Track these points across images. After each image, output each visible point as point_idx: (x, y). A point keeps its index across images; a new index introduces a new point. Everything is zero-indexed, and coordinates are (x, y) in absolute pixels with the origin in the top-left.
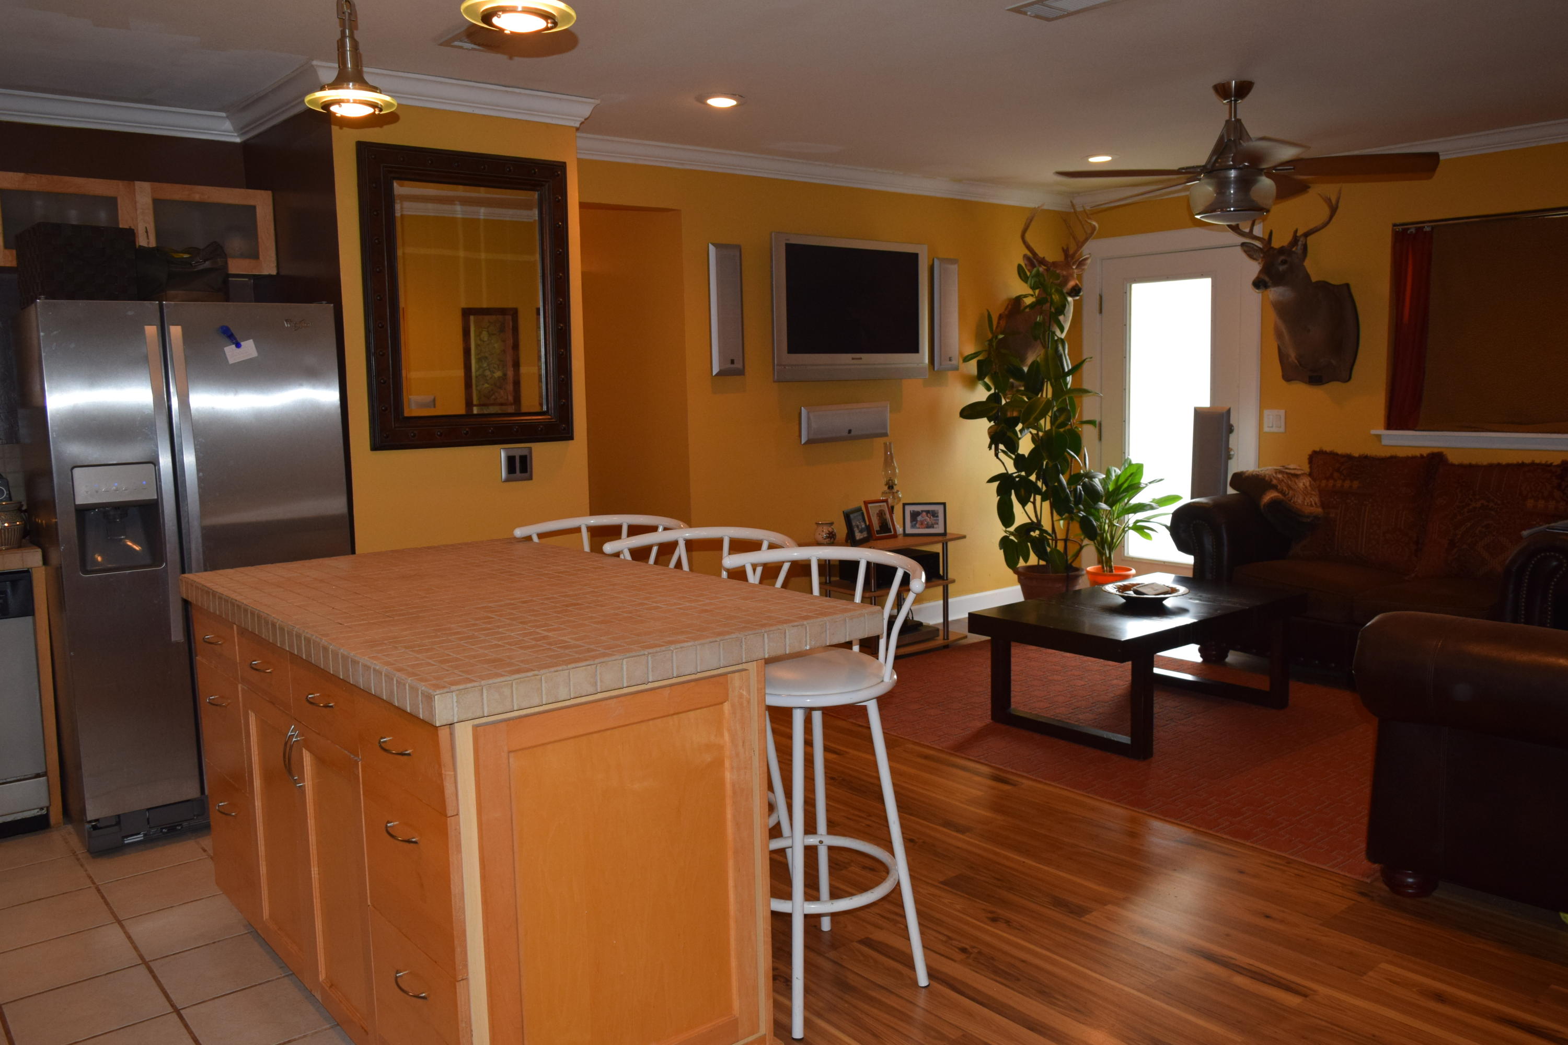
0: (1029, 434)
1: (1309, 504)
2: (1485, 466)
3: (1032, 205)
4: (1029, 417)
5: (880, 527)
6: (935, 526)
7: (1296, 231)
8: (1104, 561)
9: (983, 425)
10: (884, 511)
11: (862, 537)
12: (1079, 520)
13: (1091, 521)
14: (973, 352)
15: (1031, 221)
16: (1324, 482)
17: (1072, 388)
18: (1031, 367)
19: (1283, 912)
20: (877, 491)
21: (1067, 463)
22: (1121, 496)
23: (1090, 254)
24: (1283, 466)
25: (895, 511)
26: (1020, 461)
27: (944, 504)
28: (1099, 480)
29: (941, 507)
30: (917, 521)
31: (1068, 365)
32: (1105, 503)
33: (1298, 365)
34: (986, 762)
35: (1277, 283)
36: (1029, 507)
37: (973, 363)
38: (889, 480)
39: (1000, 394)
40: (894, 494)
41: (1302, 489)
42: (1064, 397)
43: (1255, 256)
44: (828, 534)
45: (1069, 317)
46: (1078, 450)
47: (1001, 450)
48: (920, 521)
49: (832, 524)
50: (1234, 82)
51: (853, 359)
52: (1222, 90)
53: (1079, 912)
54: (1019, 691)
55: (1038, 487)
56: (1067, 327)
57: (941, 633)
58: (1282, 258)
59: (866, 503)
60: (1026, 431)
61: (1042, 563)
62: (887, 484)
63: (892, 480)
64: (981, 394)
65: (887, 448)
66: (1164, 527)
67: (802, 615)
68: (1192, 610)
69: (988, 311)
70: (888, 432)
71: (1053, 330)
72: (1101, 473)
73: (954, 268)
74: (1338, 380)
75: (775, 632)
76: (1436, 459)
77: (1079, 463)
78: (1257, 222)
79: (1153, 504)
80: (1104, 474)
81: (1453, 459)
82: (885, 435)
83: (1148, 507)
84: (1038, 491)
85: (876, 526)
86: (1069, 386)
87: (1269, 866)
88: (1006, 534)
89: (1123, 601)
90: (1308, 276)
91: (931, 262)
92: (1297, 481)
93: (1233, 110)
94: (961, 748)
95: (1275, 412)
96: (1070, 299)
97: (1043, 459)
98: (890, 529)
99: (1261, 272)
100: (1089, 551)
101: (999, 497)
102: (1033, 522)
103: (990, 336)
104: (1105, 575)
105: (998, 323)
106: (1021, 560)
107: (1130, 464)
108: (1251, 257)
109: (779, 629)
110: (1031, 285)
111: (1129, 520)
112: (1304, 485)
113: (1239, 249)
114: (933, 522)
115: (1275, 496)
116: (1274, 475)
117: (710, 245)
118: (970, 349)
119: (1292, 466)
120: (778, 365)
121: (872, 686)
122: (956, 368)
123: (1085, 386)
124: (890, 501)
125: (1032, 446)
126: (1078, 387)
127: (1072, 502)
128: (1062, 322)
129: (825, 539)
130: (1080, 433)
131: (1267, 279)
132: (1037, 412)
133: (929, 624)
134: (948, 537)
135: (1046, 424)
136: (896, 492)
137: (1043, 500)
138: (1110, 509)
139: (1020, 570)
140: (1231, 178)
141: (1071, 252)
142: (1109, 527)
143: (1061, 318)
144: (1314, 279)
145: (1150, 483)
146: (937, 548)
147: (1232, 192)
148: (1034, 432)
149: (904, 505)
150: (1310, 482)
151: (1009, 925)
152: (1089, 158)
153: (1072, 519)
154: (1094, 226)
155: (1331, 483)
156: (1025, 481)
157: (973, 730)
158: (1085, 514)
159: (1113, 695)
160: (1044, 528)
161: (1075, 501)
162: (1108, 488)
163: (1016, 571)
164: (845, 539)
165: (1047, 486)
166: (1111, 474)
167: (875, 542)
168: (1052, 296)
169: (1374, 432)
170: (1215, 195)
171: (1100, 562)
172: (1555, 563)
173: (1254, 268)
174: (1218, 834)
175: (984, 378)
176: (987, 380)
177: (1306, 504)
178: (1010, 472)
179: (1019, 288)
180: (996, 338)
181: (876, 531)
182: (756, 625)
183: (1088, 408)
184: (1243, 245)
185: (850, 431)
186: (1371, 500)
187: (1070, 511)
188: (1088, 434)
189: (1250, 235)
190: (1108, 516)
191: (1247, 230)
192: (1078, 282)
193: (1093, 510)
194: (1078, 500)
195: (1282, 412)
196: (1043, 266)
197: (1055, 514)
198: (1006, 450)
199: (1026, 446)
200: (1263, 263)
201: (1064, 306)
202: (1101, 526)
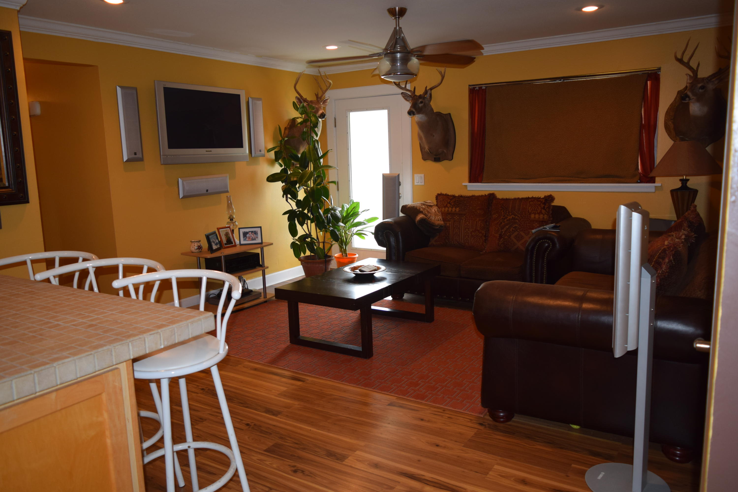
0: (303, 188)
1: (438, 220)
2: (513, 199)
3: (299, 71)
4: (302, 181)
5: (227, 241)
6: (256, 239)
7: (426, 87)
8: (343, 251)
9: (279, 185)
10: (228, 232)
11: (216, 248)
12: (330, 231)
13: (336, 232)
14: (272, 147)
15: (299, 79)
16: (443, 208)
17: (323, 165)
18: (302, 154)
19: (444, 441)
20: (225, 222)
21: (322, 203)
22: (350, 219)
23: (329, 97)
24: (425, 202)
25: (234, 233)
26: (299, 203)
27: (261, 227)
28: (339, 211)
29: (259, 229)
30: (247, 237)
31: (320, 153)
32: (342, 223)
33: (430, 153)
34: (288, 369)
35: (419, 113)
36: (305, 226)
37: (273, 153)
38: (231, 216)
39: (287, 169)
40: (234, 223)
41: (434, 213)
42: (319, 170)
43: (408, 99)
44: (198, 247)
45: (320, 129)
46: (327, 197)
47: (289, 198)
48: (248, 237)
49: (200, 241)
50: (397, 7)
51: (207, 151)
52: (392, 12)
53: (340, 458)
54: (304, 324)
55: (308, 216)
56: (319, 134)
57: (262, 294)
58: (420, 100)
59: (218, 229)
60: (301, 187)
61: (312, 254)
62: (229, 218)
63: (232, 216)
64: (277, 169)
65: (228, 199)
66: (371, 233)
67: (158, 324)
68: (388, 278)
69: (279, 126)
70: (229, 190)
71: (312, 136)
72: (339, 207)
73: (260, 103)
74: (447, 160)
75: (137, 340)
76: (492, 196)
77: (329, 203)
78: (408, 82)
79: (365, 222)
80: (341, 208)
81: (499, 196)
82: (227, 192)
83: (363, 223)
84: (309, 218)
85: (224, 241)
86: (322, 164)
87: (435, 414)
88: (293, 241)
89: (355, 275)
90: (432, 110)
91: (247, 100)
92: (431, 209)
93: (398, 24)
94: (274, 362)
95: (419, 175)
96: (320, 120)
97: (310, 202)
98: (232, 242)
99: (411, 107)
100: (336, 247)
101: (289, 222)
102: (307, 234)
103: (281, 139)
104: (343, 258)
105: (285, 132)
106: (302, 253)
107: (353, 203)
108: (406, 99)
109: (140, 338)
110: (300, 112)
111: (354, 230)
112: (435, 210)
113: (400, 96)
114: (255, 237)
115: (422, 217)
116: (421, 206)
117: (117, 86)
118: (270, 146)
119: (428, 202)
120: (163, 155)
121: (212, 358)
122: (264, 156)
123: (329, 164)
124: (231, 227)
125: (305, 195)
126: (326, 164)
127: (326, 223)
128: (317, 132)
129: (196, 250)
130: (328, 188)
131: (414, 110)
132: (306, 178)
133: (256, 289)
134: (263, 245)
135: (311, 183)
136: (235, 222)
137: (311, 222)
138: (344, 225)
139: (302, 258)
140: (398, 57)
141: (320, 96)
142: (344, 234)
143: (316, 129)
144: (435, 111)
145: (363, 211)
146: (258, 251)
147: (399, 65)
148: (305, 188)
149: (239, 229)
150: (437, 209)
151: (304, 474)
152: (327, 47)
153: (326, 231)
154: (331, 83)
155: (447, 209)
156: (302, 213)
157: (281, 350)
158: (332, 229)
159: (351, 322)
160: (312, 237)
161: (327, 222)
162: (343, 215)
163: (300, 259)
164: (207, 248)
165: (313, 215)
166: (344, 207)
167: (224, 249)
168: (311, 118)
169: (464, 184)
170: (391, 66)
171: (341, 251)
172: (547, 245)
173: (407, 105)
174: (408, 398)
175: (279, 161)
176: (280, 161)
177: (436, 220)
178: (294, 209)
179: (294, 114)
180: (284, 139)
181: (225, 244)
182: (124, 337)
183: (332, 175)
184: (402, 93)
185: (207, 191)
186: (464, 217)
187: (325, 227)
188: (332, 188)
189: (405, 89)
190: (344, 229)
191: (404, 86)
192: (323, 111)
193: (336, 226)
194: (329, 222)
195: (423, 175)
196: (306, 103)
197: (318, 229)
198: (291, 198)
199: (301, 195)
200: (412, 102)
201: (317, 123)
202: (341, 234)
